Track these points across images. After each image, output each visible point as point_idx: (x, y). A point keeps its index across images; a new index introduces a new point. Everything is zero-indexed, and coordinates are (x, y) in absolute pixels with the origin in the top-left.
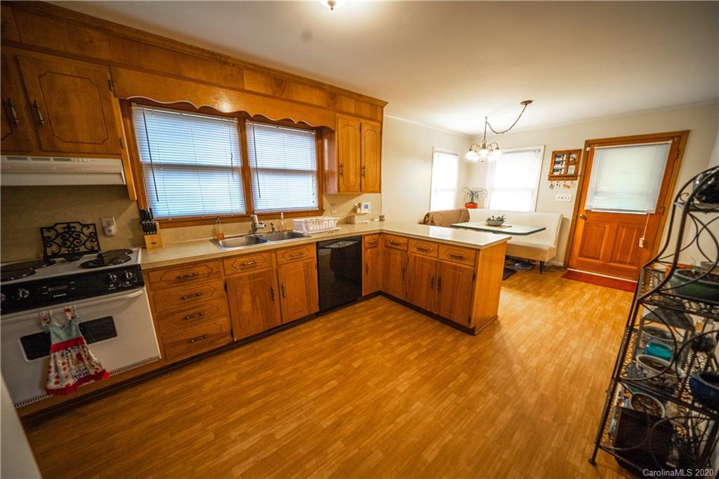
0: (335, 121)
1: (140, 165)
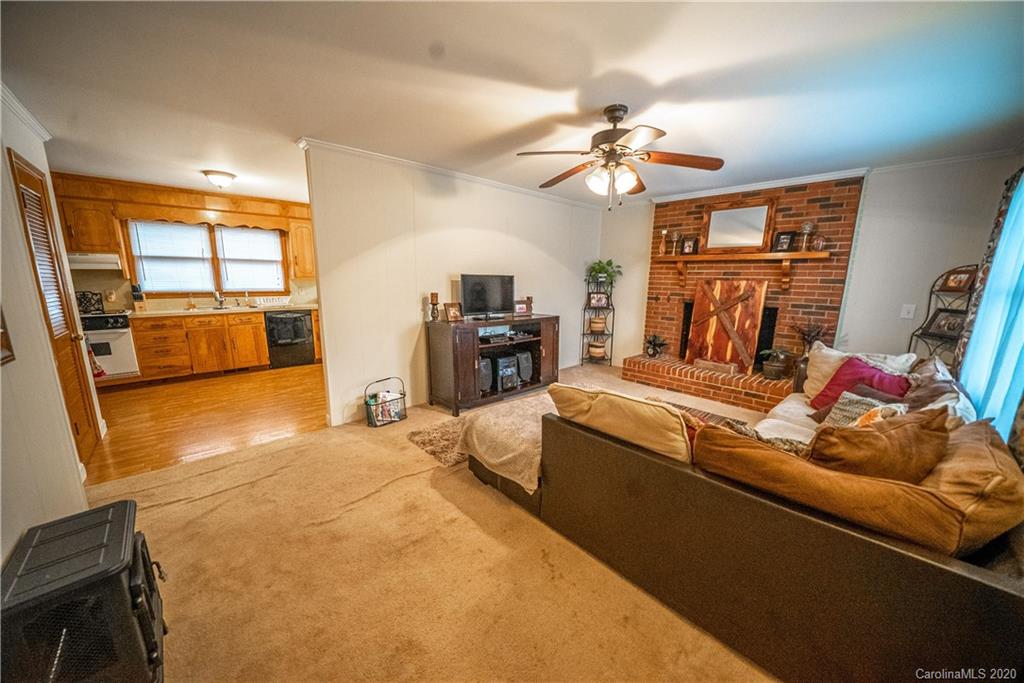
0: (288, 224)
1: (133, 257)
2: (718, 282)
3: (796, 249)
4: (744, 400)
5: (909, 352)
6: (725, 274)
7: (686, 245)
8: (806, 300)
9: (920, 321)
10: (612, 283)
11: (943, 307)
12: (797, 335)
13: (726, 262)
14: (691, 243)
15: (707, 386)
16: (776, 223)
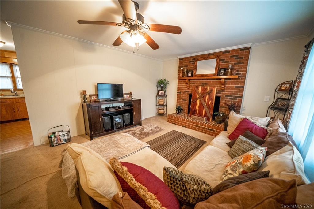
2: (200, 87)
3: (227, 75)
4: (208, 131)
5: (267, 117)
6: (202, 84)
7: (189, 73)
8: (230, 94)
9: (271, 102)
10: (166, 87)
11: (280, 97)
12: (227, 107)
13: (203, 79)
14: (190, 73)
15: (195, 126)
16: (219, 65)
